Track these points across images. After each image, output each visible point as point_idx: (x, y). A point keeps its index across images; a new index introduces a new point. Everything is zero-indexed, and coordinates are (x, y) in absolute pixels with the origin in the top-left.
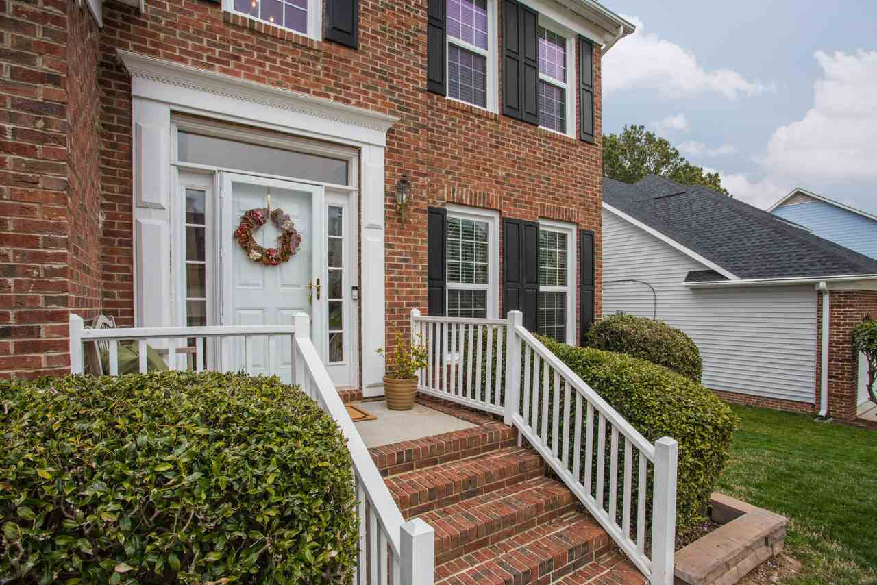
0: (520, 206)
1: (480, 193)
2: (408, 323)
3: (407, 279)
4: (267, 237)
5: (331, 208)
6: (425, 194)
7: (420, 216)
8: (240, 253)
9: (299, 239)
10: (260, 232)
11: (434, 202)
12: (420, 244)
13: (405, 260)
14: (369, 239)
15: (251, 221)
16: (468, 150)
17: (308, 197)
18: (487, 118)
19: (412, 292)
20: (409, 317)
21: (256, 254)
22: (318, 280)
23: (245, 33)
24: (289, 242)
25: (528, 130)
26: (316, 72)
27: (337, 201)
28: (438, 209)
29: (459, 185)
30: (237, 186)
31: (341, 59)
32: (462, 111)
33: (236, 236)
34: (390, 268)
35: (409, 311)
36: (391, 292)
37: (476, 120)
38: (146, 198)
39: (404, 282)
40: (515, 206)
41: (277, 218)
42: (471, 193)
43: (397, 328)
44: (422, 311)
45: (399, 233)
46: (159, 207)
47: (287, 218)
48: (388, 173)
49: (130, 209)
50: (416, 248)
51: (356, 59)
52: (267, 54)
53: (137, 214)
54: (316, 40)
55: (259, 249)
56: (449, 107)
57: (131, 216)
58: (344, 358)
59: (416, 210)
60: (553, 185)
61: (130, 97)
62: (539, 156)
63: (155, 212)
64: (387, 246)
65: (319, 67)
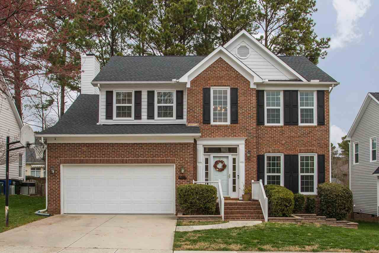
0: (291, 150)
1: (276, 149)
2: (251, 184)
3: (251, 173)
4: (220, 166)
5: (233, 159)
6: (255, 153)
7: (254, 158)
8: (215, 169)
9: (226, 166)
10: (218, 165)
11: (261, 153)
12: (254, 165)
13: (250, 169)
14: (241, 165)
15: (217, 163)
16: (272, 138)
17: (228, 157)
18: (278, 127)
19: (252, 176)
20: (251, 182)
21: (217, 170)
22: (230, 175)
23: (215, 127)
24: (224, 166)
25: (294, 127)
26: (229, 131)
27: (234, 157)
28: (263, 155)
29: (269, 148)
30: (214, 157)
31: (234, 127)
32: (270, 128)
33: (214, 166)
34: (246, 171)
35: (251, 181)
36: (247, 176)
37: (275, 129)
38: (199, 161)
39: (250, 174)
40: (289, 150)
41: (222, 162)
42: (273, 149)
43: (248, 185)
44: (255, 181)
45: (249, 163)
46: (201, 162)
47: (224, 162)
48: (246, 149)
49: (197, 163)
50: (253, 166)
51: (238, 125)
52: (219, 130)
53: (198, 164)
54: (228, 124)
55: (218, 168)
56: (266, 128)
57: (197, 165)
58: (236, 191)
59: (253, 157)
60: (305, 142)
61: (196, 144)
62: (299, 134)
63: (201, 163)
64: (245, 166)
65: (229, 130)
